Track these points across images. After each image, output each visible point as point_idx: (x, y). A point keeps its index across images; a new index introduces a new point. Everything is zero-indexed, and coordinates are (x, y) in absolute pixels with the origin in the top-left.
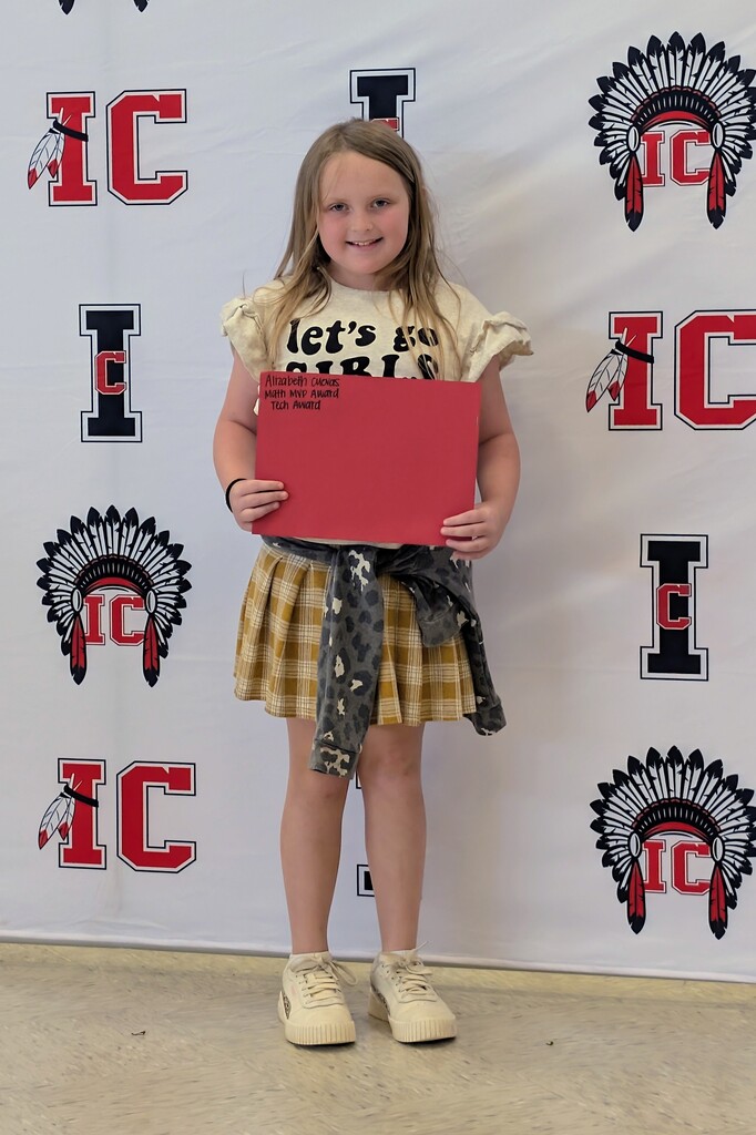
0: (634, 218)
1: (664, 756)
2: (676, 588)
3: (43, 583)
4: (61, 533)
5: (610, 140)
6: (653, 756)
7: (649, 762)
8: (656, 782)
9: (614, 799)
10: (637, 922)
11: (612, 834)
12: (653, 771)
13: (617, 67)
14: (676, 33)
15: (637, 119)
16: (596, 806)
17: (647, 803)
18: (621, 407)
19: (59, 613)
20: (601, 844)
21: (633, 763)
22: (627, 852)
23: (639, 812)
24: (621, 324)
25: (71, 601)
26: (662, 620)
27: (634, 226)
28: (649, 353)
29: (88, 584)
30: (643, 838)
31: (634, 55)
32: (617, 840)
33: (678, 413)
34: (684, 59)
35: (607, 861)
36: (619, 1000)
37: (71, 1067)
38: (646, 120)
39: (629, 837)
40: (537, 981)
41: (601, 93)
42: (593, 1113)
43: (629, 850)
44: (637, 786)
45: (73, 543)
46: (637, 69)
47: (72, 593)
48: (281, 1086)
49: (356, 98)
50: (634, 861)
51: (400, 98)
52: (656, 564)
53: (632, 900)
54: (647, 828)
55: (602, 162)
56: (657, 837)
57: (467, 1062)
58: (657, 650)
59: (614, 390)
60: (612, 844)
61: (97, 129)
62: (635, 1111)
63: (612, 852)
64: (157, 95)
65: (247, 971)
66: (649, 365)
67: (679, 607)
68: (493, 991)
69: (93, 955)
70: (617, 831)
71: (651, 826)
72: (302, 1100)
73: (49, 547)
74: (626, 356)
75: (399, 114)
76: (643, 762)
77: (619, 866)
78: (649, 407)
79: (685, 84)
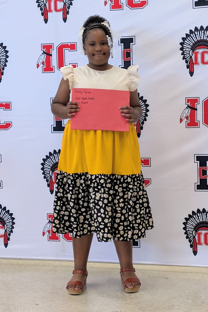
0: (191, 73)
1: (201, 211)
2: (204, 168)
3: (42, 169)
4: (47, 156)
5: (185, 53)
6: (198, 210)
7: (198, 212)
8: (199, 217)
9: (189, 222)
10: (195, 253)
11: (188, 230)
12: (199, 215)
13: (187, 34)
14: (202, 26)
15: (192, 48)
16: (184, 224)
17: (197, 222)
18: (189, 122)
19: (47, 177)
20: (185, 233)
21: (193, 212)
22: (192, 235)
23: (195, 225)
24: (188, 101)
25: (50, 173)
26: (200, 176)
27: (191, 75)
28: (196, 108)
29: (54, 169)
30: (196, 232)
31: (191, 31)
32: (190, 232)
33: (204, 123)
34: (204, 32)
35: (187, 237)
36: (191, 273)
37: (51, 292)
38: (194, 48)
39: (193, 231)
40: (169, 268)
41: (183, 41)
42: (184, 302)
43: (193, 234)
44: (194, 218)
45: (50, 159)
46: (192, 35)
47: (50, 171)
48: (105, 296)
49: (120, 44)
50: (194, 237)
51: (131, 44)
52: (198, 162)
53: (194, 247)
54: (197, 229)
55: (183, 59)
56: (200, 231)
57: (152, 289)
58: (199, 184)
59: (187, 118)
60: (188, 233)
61: (54, 53)
62: (195, 301)
63: (189, 235)
64: (69, 44)
65: (96, 267)
66: (196, 111)
67: (204, 173)
68: (159, 271)
69: (57, 263)
70: (190, 230)
71: (198, 228)
72: (110, 299)
73: (44, 160)
74: (190, 109)
75: (131, 48)
76: (196, 212)
77: (190, 239)
78: (196, 122)
79: (204, 39)
